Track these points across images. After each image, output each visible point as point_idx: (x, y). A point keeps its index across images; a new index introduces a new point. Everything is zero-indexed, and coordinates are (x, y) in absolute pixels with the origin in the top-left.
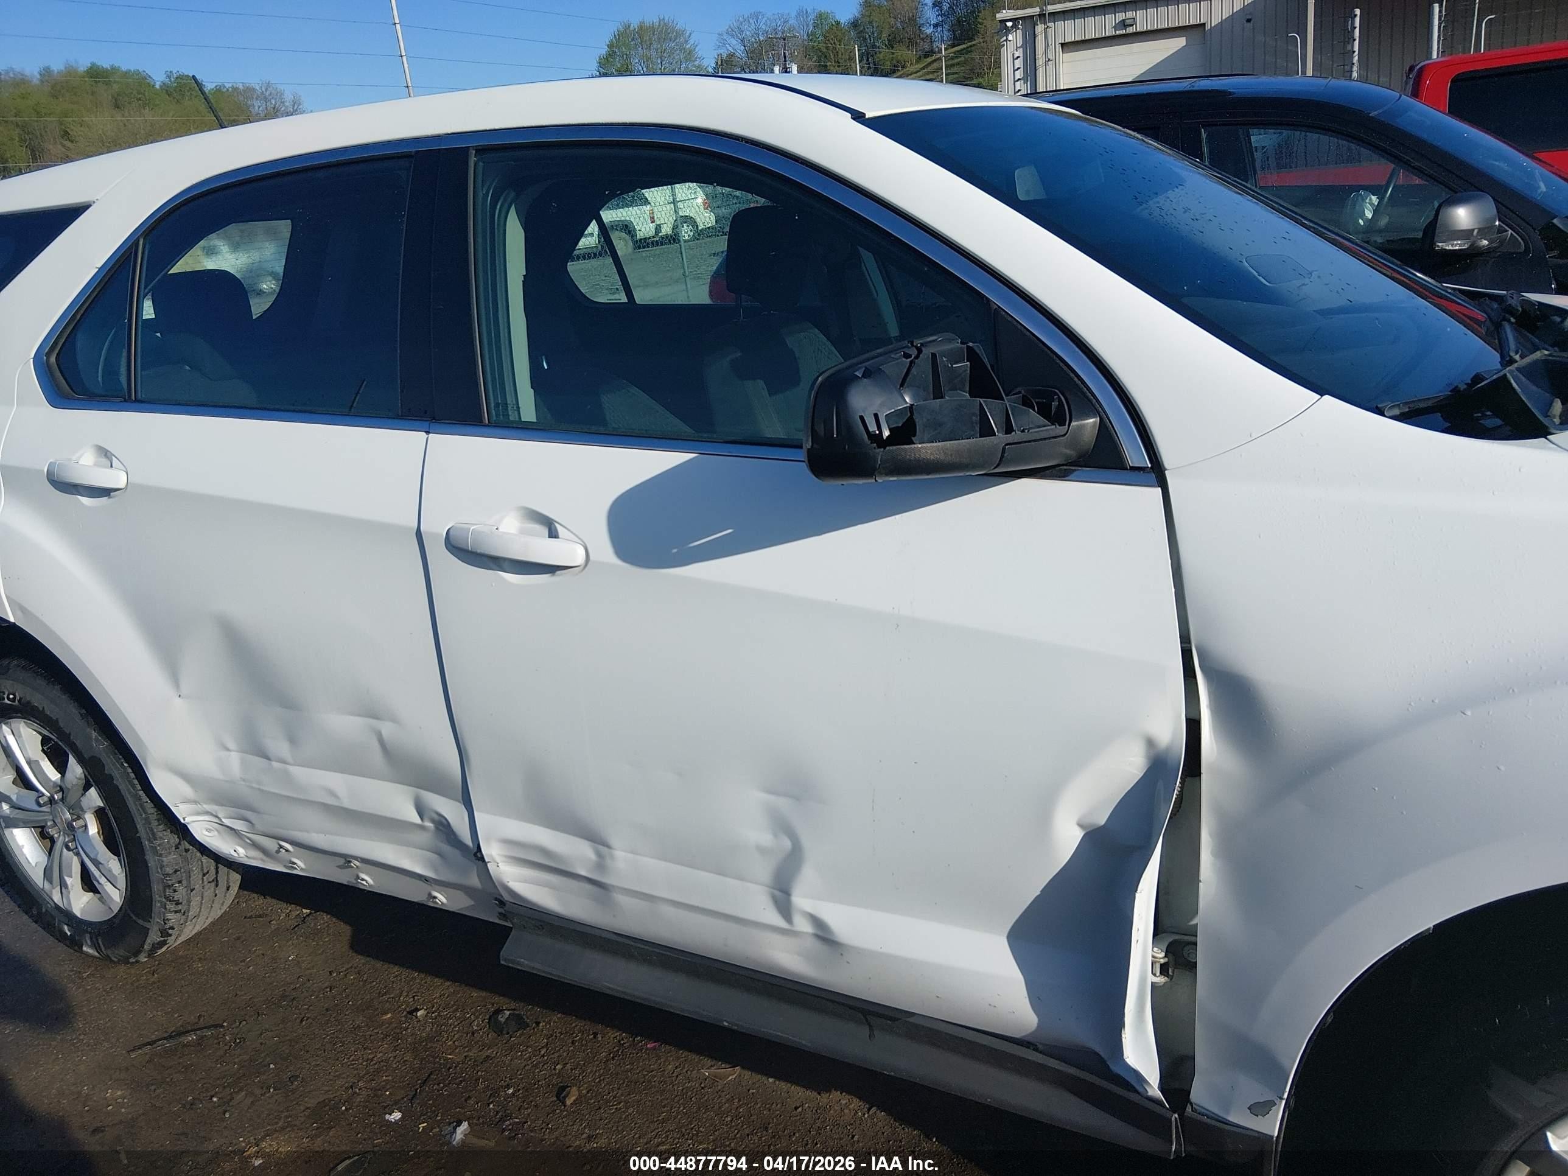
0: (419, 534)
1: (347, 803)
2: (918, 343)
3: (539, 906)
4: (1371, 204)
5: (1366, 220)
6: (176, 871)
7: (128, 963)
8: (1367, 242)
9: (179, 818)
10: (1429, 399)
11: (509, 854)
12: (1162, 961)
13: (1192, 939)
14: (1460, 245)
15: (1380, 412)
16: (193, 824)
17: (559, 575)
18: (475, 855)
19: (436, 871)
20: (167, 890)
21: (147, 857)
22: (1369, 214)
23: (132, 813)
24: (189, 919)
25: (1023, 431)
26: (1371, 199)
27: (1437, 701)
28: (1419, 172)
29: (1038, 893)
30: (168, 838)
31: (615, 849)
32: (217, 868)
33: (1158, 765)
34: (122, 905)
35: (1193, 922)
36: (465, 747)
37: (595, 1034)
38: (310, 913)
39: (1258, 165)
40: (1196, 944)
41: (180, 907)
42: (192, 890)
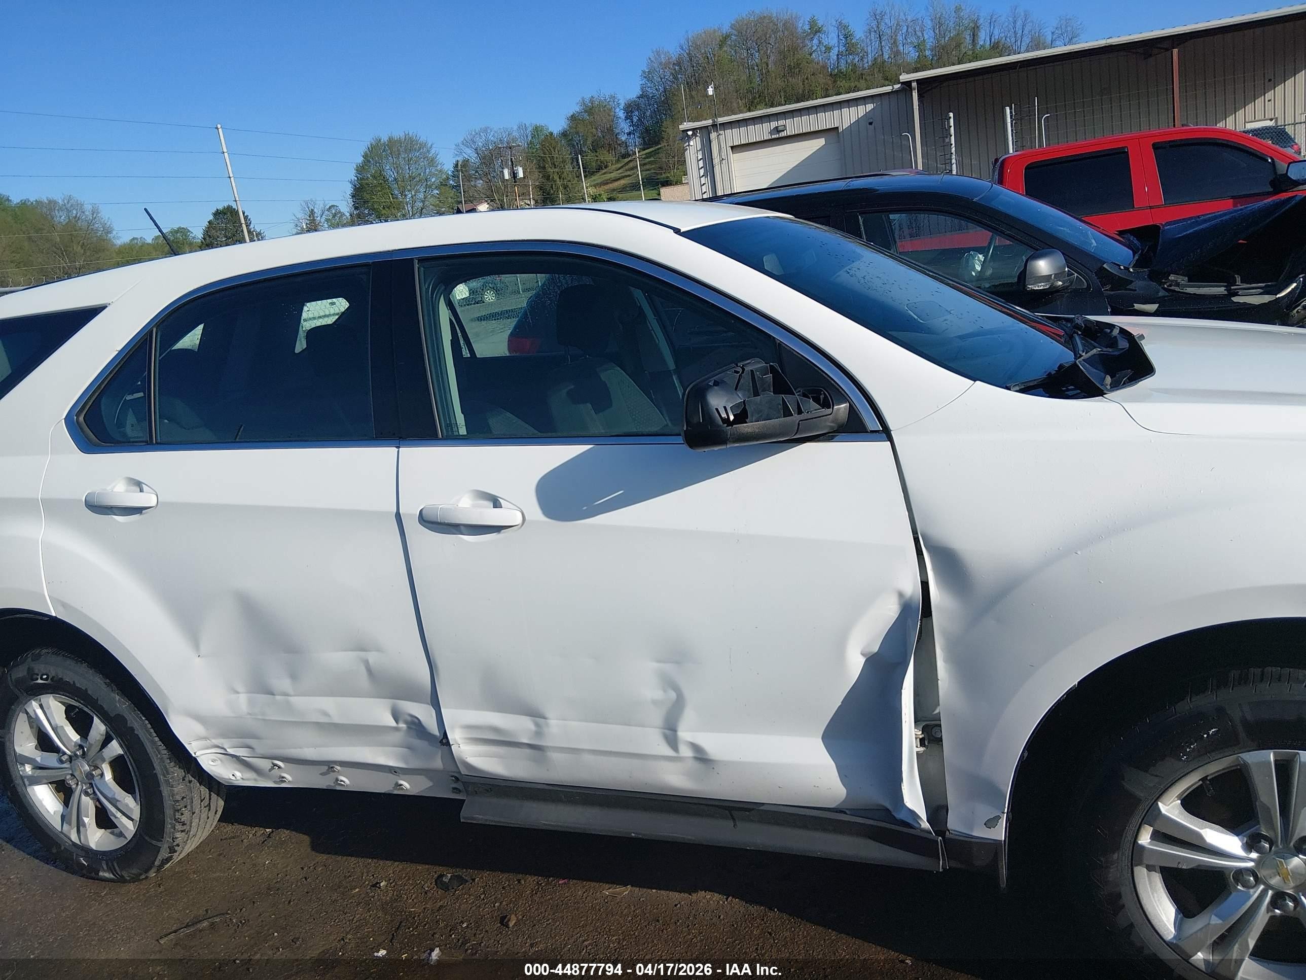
0: (398, 516)
1: (337, 720)
2: (741, 364)
3: (491, 774)
4: (979, 260)
5: (977, 272)
6: (183, 798)
7: (139, 880)
8: (979, 287)
9: (191, 752)
10: (1035, 380)
11: (470, 736)
12: (921, 737)
13: (937, 722)
14: (1044, 286)
15: (1008, 388)
16: (202, 757)
17: (504, 533)
18: (441, 742)
19: (406, 762)
20: (177, 814)
21: (162, 788)
22: (978, 268)
23: (150, 755)
24: (191, 836)
25: (808, 413)
26: (978, 257)
27: (1061, 548)
28: (1010, 237)
29: (840, 704)
30: (177, 772)
31: (550, 719)
32: (210, 795)
33: (906, 608)
34: (136, 832)
35: (937, 711)
36: (434, 662)
37: (519, 881)
38: (273, 832)
39: (897, 237)
40: (940, 726)
41: (185, 827)
42: (193, 813)
